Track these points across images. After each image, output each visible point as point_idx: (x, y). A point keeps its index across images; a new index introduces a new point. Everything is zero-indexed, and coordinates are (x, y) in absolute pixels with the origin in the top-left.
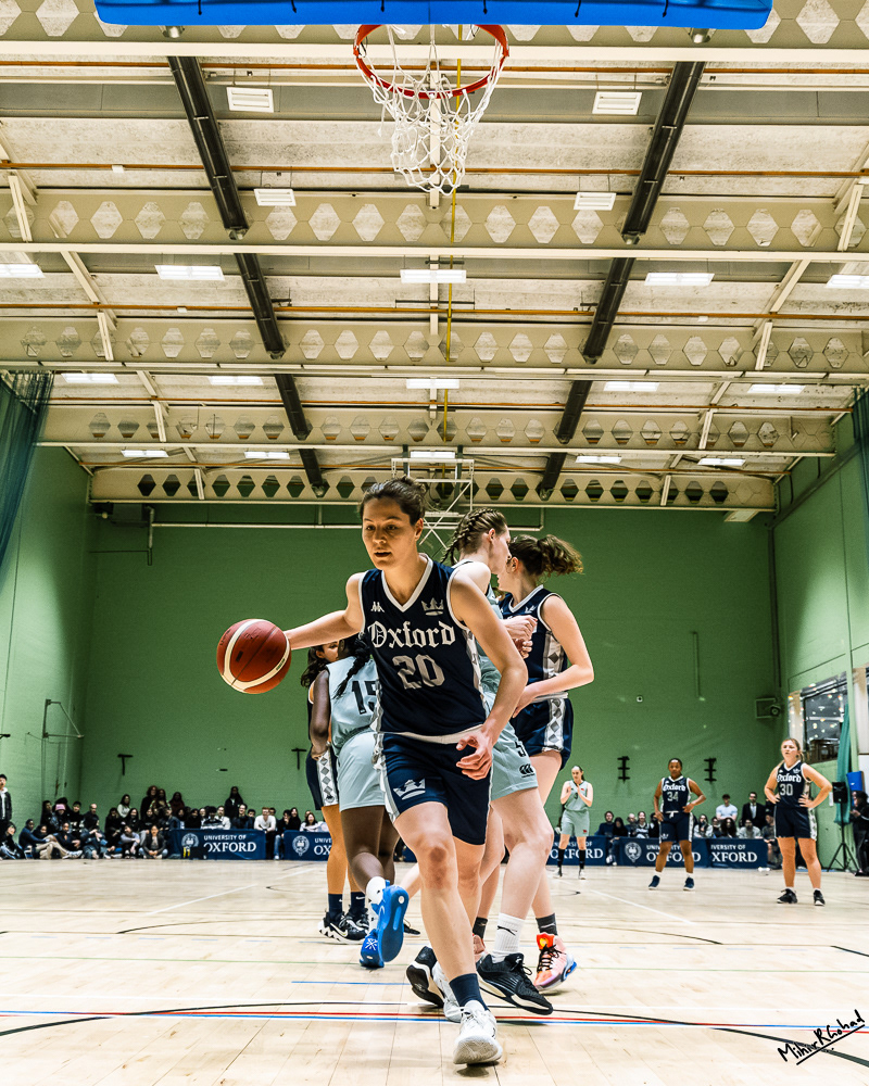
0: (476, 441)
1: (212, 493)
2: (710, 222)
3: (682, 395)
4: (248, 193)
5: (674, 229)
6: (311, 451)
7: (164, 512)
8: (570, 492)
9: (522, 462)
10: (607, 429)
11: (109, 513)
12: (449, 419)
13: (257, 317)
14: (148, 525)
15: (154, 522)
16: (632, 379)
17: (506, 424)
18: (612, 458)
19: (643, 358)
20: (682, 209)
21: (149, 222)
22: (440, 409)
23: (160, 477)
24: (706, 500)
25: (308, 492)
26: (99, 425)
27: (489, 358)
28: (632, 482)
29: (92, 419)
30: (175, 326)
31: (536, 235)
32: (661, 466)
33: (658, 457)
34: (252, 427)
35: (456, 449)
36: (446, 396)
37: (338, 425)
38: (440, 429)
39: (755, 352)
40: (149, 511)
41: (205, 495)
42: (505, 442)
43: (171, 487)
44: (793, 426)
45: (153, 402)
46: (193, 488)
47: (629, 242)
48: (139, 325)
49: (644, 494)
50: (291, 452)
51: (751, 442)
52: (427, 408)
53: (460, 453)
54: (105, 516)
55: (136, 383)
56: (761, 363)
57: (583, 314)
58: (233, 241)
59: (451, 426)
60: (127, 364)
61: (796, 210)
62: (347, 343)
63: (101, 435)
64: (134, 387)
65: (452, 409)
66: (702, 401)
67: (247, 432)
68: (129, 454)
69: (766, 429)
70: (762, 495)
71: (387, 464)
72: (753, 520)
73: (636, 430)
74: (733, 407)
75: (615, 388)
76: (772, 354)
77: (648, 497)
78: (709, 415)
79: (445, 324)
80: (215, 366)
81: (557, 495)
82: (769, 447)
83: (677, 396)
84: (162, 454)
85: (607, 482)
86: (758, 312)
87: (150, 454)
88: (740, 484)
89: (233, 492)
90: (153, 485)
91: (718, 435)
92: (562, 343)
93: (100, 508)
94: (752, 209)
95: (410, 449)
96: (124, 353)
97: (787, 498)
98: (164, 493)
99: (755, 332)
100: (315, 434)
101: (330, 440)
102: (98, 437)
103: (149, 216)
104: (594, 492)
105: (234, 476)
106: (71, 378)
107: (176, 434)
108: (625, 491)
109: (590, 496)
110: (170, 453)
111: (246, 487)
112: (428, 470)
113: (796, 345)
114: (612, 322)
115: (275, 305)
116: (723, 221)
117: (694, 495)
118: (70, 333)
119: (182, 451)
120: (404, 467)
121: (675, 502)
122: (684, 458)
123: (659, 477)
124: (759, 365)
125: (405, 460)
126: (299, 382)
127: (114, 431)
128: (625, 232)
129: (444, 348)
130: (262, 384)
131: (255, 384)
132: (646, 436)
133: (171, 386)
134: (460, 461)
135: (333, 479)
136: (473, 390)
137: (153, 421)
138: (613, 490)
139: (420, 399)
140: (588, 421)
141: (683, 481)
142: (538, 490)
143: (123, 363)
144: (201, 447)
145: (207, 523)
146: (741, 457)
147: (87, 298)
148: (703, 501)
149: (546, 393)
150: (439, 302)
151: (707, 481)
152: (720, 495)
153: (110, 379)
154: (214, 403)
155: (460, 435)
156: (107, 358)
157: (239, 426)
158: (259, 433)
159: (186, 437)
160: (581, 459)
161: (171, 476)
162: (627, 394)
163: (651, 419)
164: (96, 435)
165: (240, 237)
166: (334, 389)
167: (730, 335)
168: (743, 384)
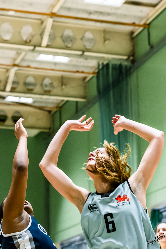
24: (9, 122)
39: (42, 35)
44: (63, 81)
51: (37, 89)
56: (45, 42)
66: (9, 62)
69: (47, 81)
70: (43, 121)
72: (37, 136)
74: (28, 67)
76: (52, 37)
78: (13, 71)
82: (47, 93)
86: (44, 12)
88: (30, 114)
91: (18, 83)
99: (42, 23)
113: (66, 34)
117: (3, 119)
146: (32, 98)
148: (7, 123)
151: (10, 111)
167: (27, 23)
168: (34, 54)
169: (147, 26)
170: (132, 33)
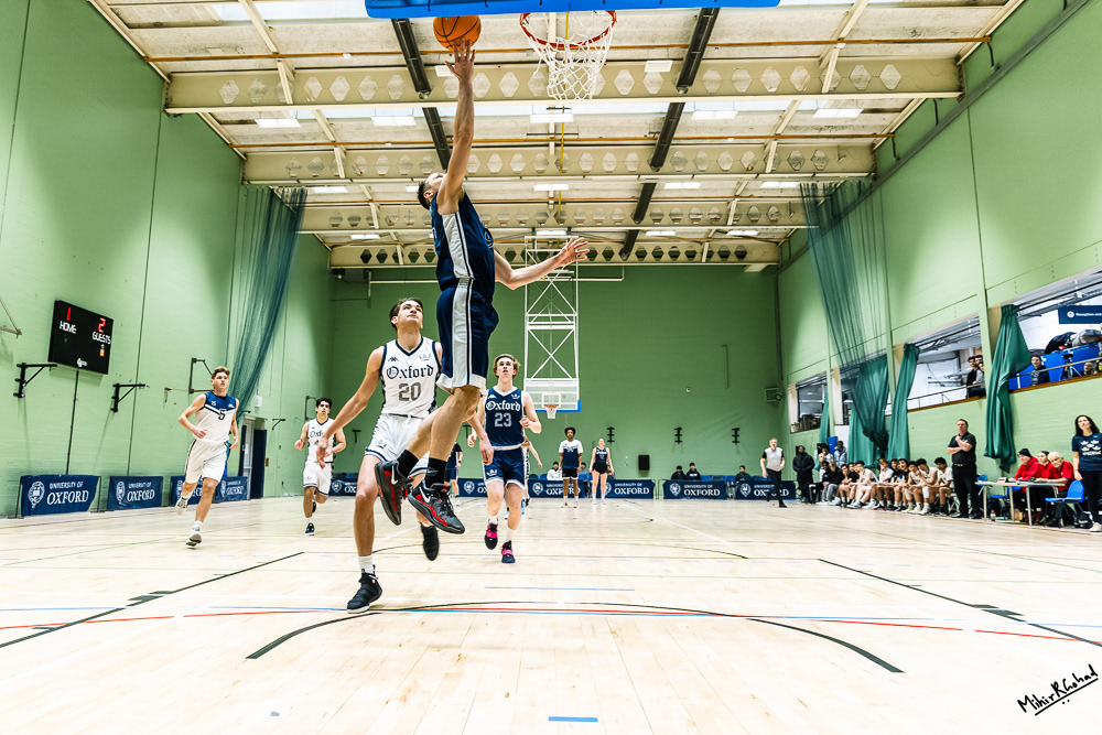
0: (580, 223)
1: (409, 261)
2: (736, 76)
3: (716, 190)
4: (431, 68)
5: (711, 82)
7: (377, 274)
8: (641, 255)
9: (610, 237)
10: (667, 213)
11: (343, 275)
12: (562, 209)
13: (437, 147)
14: (368, 282)
15: (372, 280)
16: (682, 181)
17: (598, 212)
18: (670, 232)
19: (690, 166)
20: (716, 68)
21: (366, 89)
22: (556, 203)
23: (374, 250)
24: (732, 258)
26: (335, 218)
27: (588, 169)
28: (683, 247)
29: (331, 215)
30: (384, 154)
31: (619, 89)
32: (702, 236)
33: (699, 231)
35: (566, 229)
36: (560, 195)
37: (489, 215)
38: (556, 215)
39: (765, 160)
40: (368, 273)
41: (404, 262)
42: (600, 223)
43: (382, 257)
44: (791, 208)
45: (370, 204)
46: (395, 257)
47: (681, 92)
48: (359, 154)
49: (691, 255)
51: (762, 220)
52: (548, 203)
53: (569, 231)
54: (340, 276)
55: (359, 191)
56: (769, 168)
57: (650, 139)
58: (421, 99)
59: (562, 213)
60: (354, 180)
61: (793, 67)
62: (495, 162)
63: (337, 225)
64: (358, 194)
65: (564, 203)
66: (729, 193)
68: (354, 237)
69: (773, 210)
70: (769, 254)
71: (521, 239)
72: (763, 271)
73: (686, 213)
74: (750, 196)
75: (671, 186)
76: (777, 161)
77: (694, 257)
78: (734, 203)
79: (559, 148)
80: (410, 180)
81: (633, 257)
82: (774, 223)
83: (713, 190)
84: (377, 237)
85: (666, 248)
86: (767, 134)
87: (368, 237)
88: (754, 247)
89: (422, 260)
90: (370, 256)
91: (740, 215)
92: (637, 158)
93: (336, 272)
94: (764, 67)
95: (536, 229)
96: (352, 173)
97: (786, 255)
98: (377, 262)
99: (765, 147)
102: (335, 227)
103: (367, 84)
104: (658, 254)
105: (422, 250)
106: (318, 190)
107: (385, 224)
108: (678, 253)
109: (655, 257)
110: (381, 236)
112: (548, 243)
113: (793, 155)
114: (669, 144)
115: (448, 139)
116: (743, 75)
117: (724, 255)
118: (316, 161)
119: (389, 234)
120: (533, 241)
121: (712, 260)
122: (717, 231)
123: (701, 243)
124: (768, 170)
125: (534, 237)
127: (345, 223)
128: (678, 85)
129: (558, 164)
132: (692, 217)
133: (383, 192)
136: (576, 190)
137: (370, 215)
138: (670, 253)
139: (545, 198)
140: (654, 208)
141: (717, 246)
142: (620, 254)
143: (351, 180)
144: (400, 231)
145: (406, 280)
146: (756, 230)
147: (327, 138)
148: (730, 259)
149: (627, 190)
150: (555, 134)
151: (732, 246)
152: (741, 255)
153: (342, 189)
154: (409, 203)
155: (569, 219)
156: (340, 176)
159: (391, 225)
160: (649, 234)
161: (382, 250)
162: (679, 190)
163: (696, 206)
164: (334, 225)
165: (426, 97)
166: (487, 192)
167: (748, 150)
168: (757, 182)
169: (892, 135)
170: (873, 145)
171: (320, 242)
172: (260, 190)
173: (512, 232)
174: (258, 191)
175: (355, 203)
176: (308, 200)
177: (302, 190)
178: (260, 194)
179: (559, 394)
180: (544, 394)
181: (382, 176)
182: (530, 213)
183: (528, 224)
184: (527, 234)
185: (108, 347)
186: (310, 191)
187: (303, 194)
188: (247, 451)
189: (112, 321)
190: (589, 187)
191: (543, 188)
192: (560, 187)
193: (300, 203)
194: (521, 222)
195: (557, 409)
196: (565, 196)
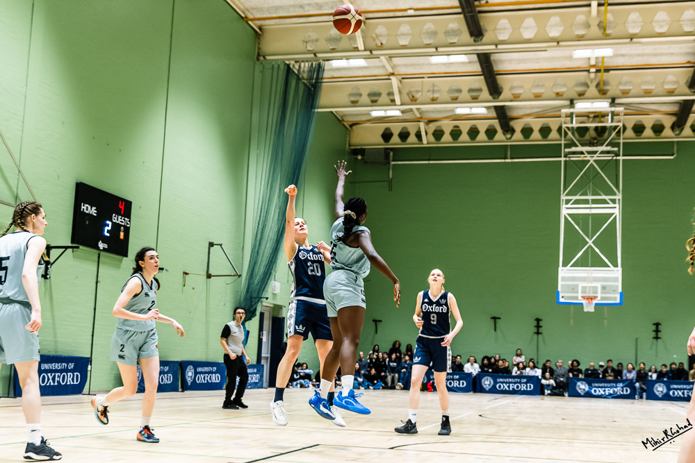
0: (625, 94)
1: (432, 139)
6: (502, 107)
7: (399, 153)
11: (362, 155)
12: (604, 78)
13: (463, 12)
14: (389, 163)
15: (393, 161)
17: (648, 80)
22: (598, 71)
23: (396, 129)
25: (500, 136)
26: (355, 95)
27: (636, 31)
29: (351, 91)
30: (406, 22)
34: (459, 91)
35: (610, 100)
36: (603, 62)
37: (521, 87)
38: (598, 85)
40: (389, 154)
41: (428, 140)
42: (648, 93)
43: (404, 135)
45: (391, 77)
46: (419, 135)
48: (380, 23)
50: (488, 108)
52: (588, 71)
53: (613, 102)
54: (360, 157)
55: (379, 64)
59: (605, 83)
60: (374, 52)
62: (529, 27)
63: (357, 101)
64: (378, 67)
65: (607, 70)
67: (457, 95)
68: (375, 114)
71: (558, 113)
79: (603, 8)
80: (434, 50)
81: (687, 131)
84: (398, 113)
87: (389, 113)
89: (447, 138)
90: (392, 135)
93: (355, 152)
95: (575, 102)
96: (371, 44)
98: (399, 140)
100: (506, 93)
101: (516, 98)
102: (354, 103)
105: (447, 126)
106: (336, 64)
107: (407, 99)
110: (403, 112)
111: (456, 133)
112: (588, 117)
115: (476, 3)
118: (334, 32)
119: (411, 110)
120: (571, 115)
125: (572, 110)
126: (493, 57)
127: (365, 99)
129: (602, 26)
130: (467, 61)
131: (462, 60)
133: (404, 65)
134: (613, 109)
135: (518, 126)
136: (623, 55)
137: (391, 90)
139: (584, 65)
142: (673, 128)
143: (371, 52)
144: (423, 107)
145: (429, 160)
149: (681, 55)
153: (361, 62)
154: (433, 76)
155: (613, 90)
156: (360, 49)
157: (451, 91)
158: (465, 95)
159: (414, 100)
161: (404, 128)
164: (353, 102)
166: (519, 61)
171: (338, 120)
172: (276, 66)
173: (547, 106)
174: (274, 67)
175: (375, 78)
176: (326, 74)
177: (319, 65)
178: (275, 71)
179: (599, 285)
180: (581, 284)
181: (404, 47)
182: (568, 84)
183: (565, 96)
184: (564, 107)
185: (127, 230)
186: (327, 65)
187: (320, 68)
188: (264, 339)
189: (131, 203)
190: (637, 52)
191: (584, 54)
192: (603, 52)
193: (317, 78)
194: (558, 94)
195: (595, 302)
196: (609, 63)
